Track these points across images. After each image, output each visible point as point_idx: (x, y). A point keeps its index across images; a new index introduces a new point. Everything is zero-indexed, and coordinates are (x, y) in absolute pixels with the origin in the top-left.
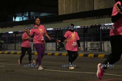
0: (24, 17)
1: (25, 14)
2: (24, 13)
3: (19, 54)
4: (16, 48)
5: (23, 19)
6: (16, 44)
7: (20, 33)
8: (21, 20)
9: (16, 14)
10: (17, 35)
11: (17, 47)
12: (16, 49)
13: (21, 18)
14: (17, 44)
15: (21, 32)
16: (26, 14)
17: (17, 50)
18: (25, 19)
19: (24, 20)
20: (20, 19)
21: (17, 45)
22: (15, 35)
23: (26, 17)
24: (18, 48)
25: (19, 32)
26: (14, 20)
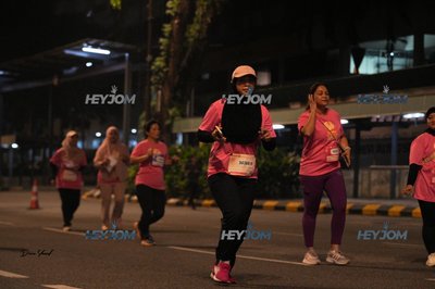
0: (396, 55)
1: (398, 44)
2: (394, 40)
3: (372, 215)
4: (360, 187)
5: (390, 64)
6: (360, 171)
7: (378, 124)
8: (384, 69)
9: (362, 45)
10: (364, 134)
11: (365, 184)
12: (359, 192)
13: (384, 60)
14: (366, 172)
15: (381, 120)
16: (405, 42)
17: (363, 197)
18: (399, 63)
19: (395, 68)
20: (378, 65)
21: (363, 174)
22: (358, 134)
23: (402, 54)
24: (369, 188)
25: (374, 120)
26: (352, 70)
